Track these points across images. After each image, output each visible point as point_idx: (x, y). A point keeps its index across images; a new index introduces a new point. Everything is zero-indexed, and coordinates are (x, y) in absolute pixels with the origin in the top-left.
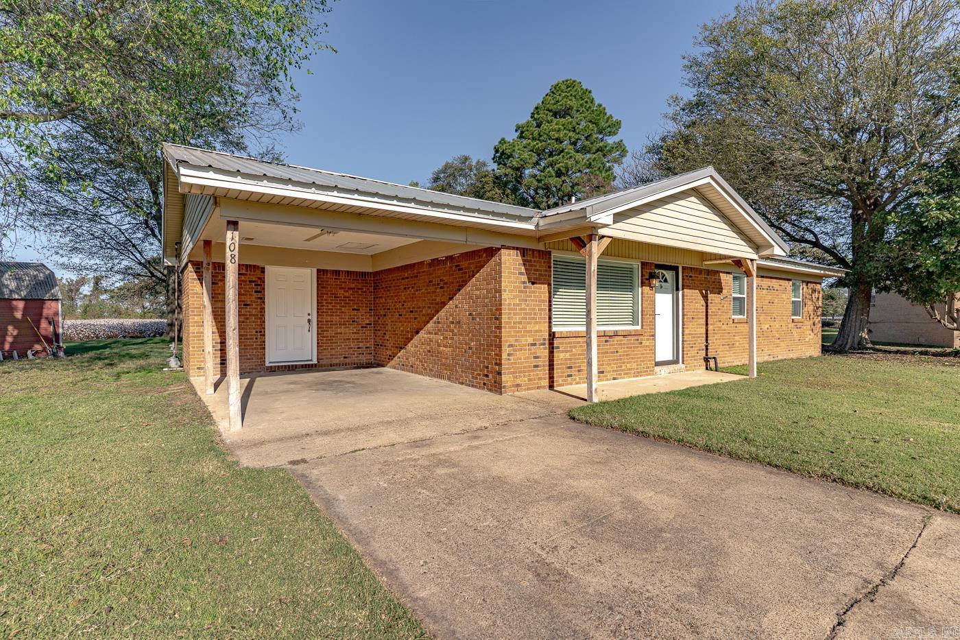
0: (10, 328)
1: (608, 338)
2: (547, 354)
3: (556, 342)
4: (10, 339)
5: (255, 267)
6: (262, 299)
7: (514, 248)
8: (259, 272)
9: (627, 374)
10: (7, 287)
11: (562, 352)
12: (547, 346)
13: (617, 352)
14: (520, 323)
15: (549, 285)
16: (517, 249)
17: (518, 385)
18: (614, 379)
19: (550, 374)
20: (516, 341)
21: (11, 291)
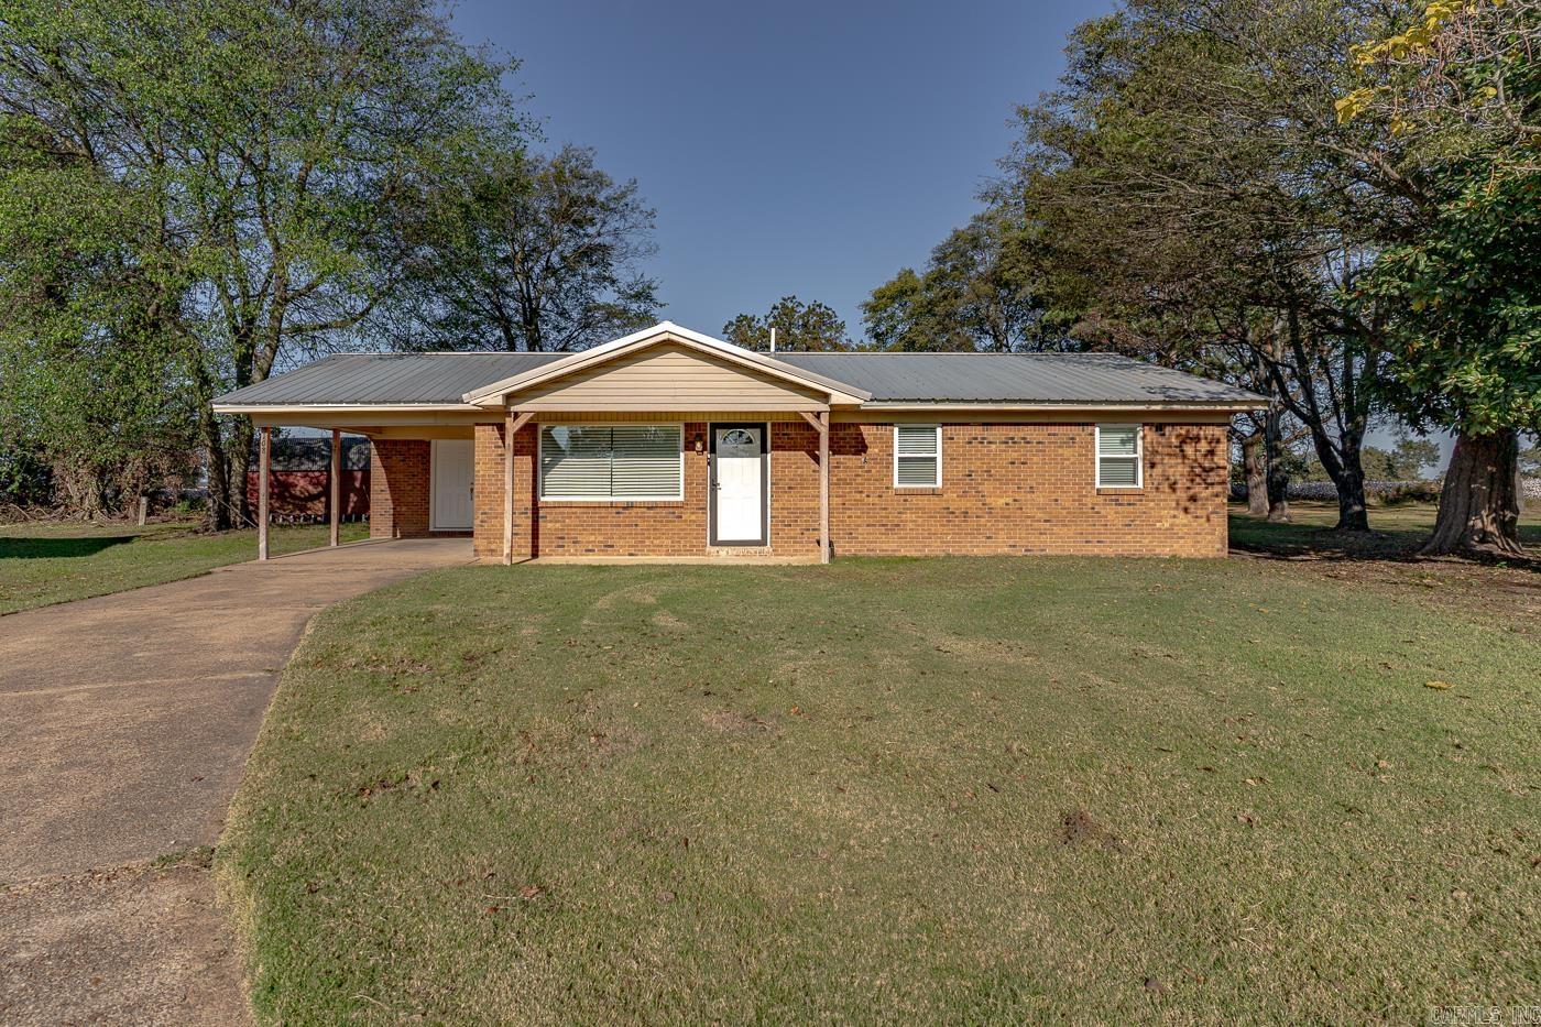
0: (352, 495)
1: (621, 510)
2: (530, 522)
3: (542, 512)
4: (352, 505)
5: (422, 442)
6: (427, 471)
7: (489, 424)
8: (424, 446)
9: (653, 551)
10: (351, 460)
11: (551, 522)
12: (530, 515)
13: (636, 525)
14: (497, 493)
15: (535, 456)
16: (493, 425)
17: (492, 551)
18: (631, 555)
19: (533, 542)
20: (491, 509)
21: (353, 464)
